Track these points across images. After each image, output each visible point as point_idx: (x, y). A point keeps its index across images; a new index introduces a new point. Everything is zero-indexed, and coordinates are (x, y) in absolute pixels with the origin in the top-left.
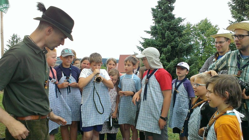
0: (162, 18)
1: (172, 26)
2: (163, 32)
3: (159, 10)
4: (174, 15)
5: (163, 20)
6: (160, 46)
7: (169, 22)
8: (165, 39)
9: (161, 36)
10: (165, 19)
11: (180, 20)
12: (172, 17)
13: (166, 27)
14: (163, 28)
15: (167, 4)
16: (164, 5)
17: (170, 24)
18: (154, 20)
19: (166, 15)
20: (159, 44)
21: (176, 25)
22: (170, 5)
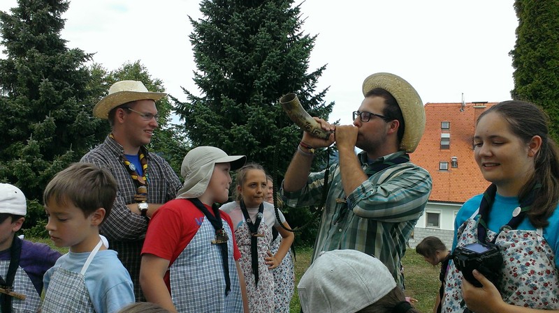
0: (30, 43)
1: (57, 67)
2: (34, 78)
3: (22, 21)
4: (65, 41)
5: (33, 49)
6: (23, 117)
7: (49, 55)
8: (37, 97)
9: (27, 89)
10: (40, 47)
11: (79, 56)
12: (59, 45)
13: (43, 67)
14: (33, 69)
15: (45, 10)
16: (35, 11)
17: (53, 63)
18: (6, 44)
19: (42, 36)
20: (21, 110)
21: (68, 67)
22: (52, 15)
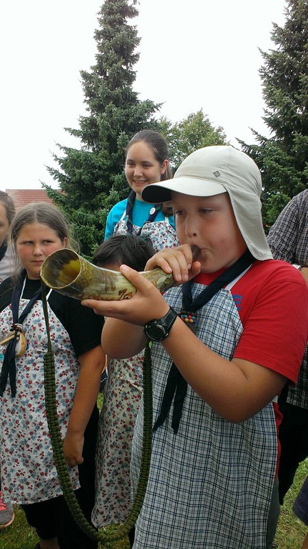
0: (108, 98)
1: (131, 120)
2: (113, 133)
3: (100, 77)
4: (136, 94)
5: (111, 104)
6: (105, 170)
7: (124, 109)
8: (116, 151)
9: (107, 144)
10: (117, 102)
11: (150, 107)
12: (131, 98)
13: (119, 121)
14: (112, 124)
15: (119, 63)
16: (111, 66)
17: (127, 116)
18: (88, 102)
19: (118, 90)
20: (103, 164)
21: (140, 119)
22: (125, 67)
